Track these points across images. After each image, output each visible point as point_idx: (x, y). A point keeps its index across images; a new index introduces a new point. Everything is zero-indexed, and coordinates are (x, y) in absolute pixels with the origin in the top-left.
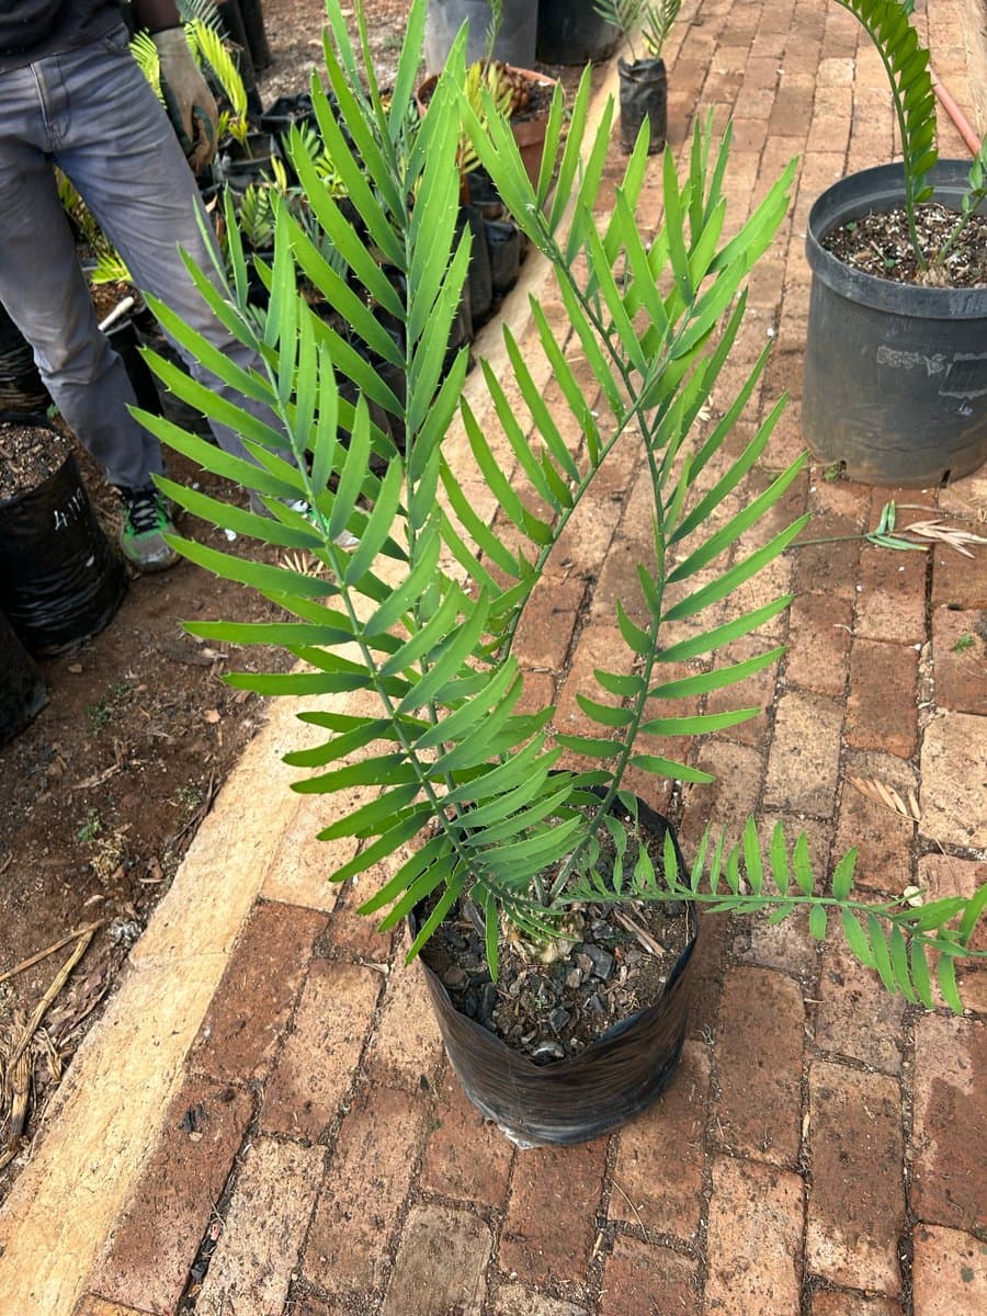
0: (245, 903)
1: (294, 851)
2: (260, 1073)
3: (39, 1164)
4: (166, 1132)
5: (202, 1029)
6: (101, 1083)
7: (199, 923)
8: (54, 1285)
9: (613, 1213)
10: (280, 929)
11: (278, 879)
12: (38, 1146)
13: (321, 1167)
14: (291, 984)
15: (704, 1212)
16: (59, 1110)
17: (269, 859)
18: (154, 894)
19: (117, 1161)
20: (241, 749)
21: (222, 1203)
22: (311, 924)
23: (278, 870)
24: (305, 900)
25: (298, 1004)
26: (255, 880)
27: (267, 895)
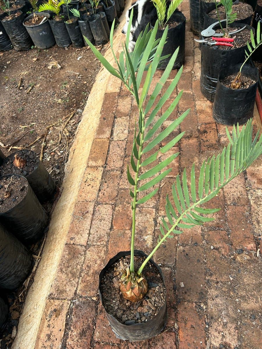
0: (103, 95)
1: (110, 86)
2: (114, 112)
3: (77, 139)
4: (100, 121)
5: (101, 109)
6: (84, 126)
7: (95, 103)
8: (87, 144)
9: (180, 111)
10: (111, 96)
11: (108, 90)
12: (76, 137)
13: (129, 118)
14: (116, 101)
15: (195, 107)
16: (78, 133)
17: (105, 89)
18: (84, 106)
19: (93, 129)
20: (92, 85)
21: (113, 126)
22: (116, 94)
23: (108, 89)
24: (114, 91)
25: (117, 103)
26: (104, 92)
27: (107, 92)
